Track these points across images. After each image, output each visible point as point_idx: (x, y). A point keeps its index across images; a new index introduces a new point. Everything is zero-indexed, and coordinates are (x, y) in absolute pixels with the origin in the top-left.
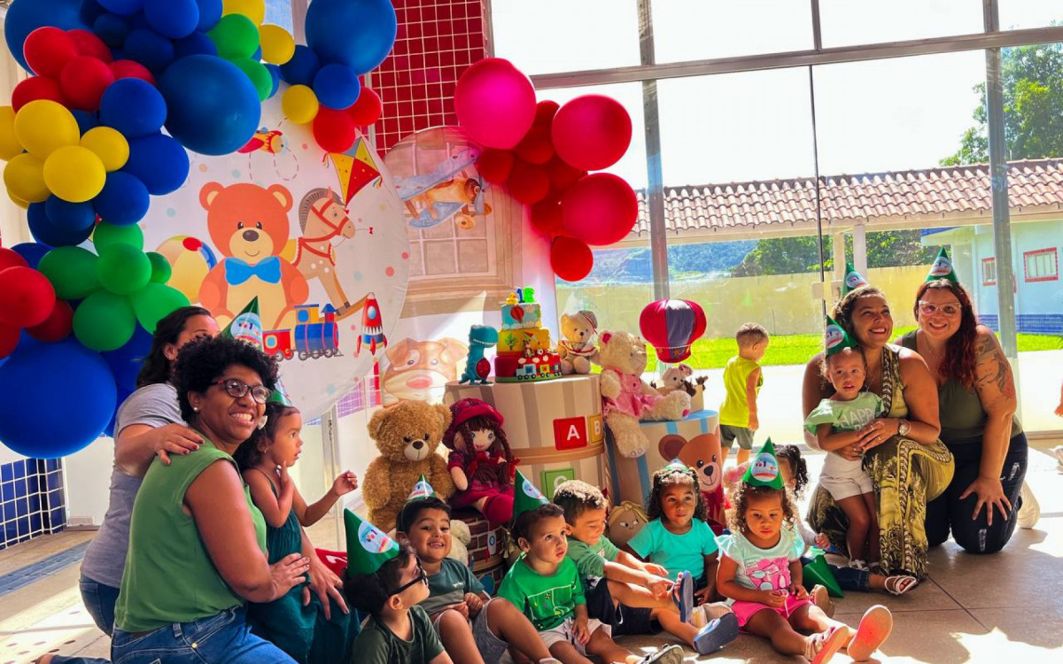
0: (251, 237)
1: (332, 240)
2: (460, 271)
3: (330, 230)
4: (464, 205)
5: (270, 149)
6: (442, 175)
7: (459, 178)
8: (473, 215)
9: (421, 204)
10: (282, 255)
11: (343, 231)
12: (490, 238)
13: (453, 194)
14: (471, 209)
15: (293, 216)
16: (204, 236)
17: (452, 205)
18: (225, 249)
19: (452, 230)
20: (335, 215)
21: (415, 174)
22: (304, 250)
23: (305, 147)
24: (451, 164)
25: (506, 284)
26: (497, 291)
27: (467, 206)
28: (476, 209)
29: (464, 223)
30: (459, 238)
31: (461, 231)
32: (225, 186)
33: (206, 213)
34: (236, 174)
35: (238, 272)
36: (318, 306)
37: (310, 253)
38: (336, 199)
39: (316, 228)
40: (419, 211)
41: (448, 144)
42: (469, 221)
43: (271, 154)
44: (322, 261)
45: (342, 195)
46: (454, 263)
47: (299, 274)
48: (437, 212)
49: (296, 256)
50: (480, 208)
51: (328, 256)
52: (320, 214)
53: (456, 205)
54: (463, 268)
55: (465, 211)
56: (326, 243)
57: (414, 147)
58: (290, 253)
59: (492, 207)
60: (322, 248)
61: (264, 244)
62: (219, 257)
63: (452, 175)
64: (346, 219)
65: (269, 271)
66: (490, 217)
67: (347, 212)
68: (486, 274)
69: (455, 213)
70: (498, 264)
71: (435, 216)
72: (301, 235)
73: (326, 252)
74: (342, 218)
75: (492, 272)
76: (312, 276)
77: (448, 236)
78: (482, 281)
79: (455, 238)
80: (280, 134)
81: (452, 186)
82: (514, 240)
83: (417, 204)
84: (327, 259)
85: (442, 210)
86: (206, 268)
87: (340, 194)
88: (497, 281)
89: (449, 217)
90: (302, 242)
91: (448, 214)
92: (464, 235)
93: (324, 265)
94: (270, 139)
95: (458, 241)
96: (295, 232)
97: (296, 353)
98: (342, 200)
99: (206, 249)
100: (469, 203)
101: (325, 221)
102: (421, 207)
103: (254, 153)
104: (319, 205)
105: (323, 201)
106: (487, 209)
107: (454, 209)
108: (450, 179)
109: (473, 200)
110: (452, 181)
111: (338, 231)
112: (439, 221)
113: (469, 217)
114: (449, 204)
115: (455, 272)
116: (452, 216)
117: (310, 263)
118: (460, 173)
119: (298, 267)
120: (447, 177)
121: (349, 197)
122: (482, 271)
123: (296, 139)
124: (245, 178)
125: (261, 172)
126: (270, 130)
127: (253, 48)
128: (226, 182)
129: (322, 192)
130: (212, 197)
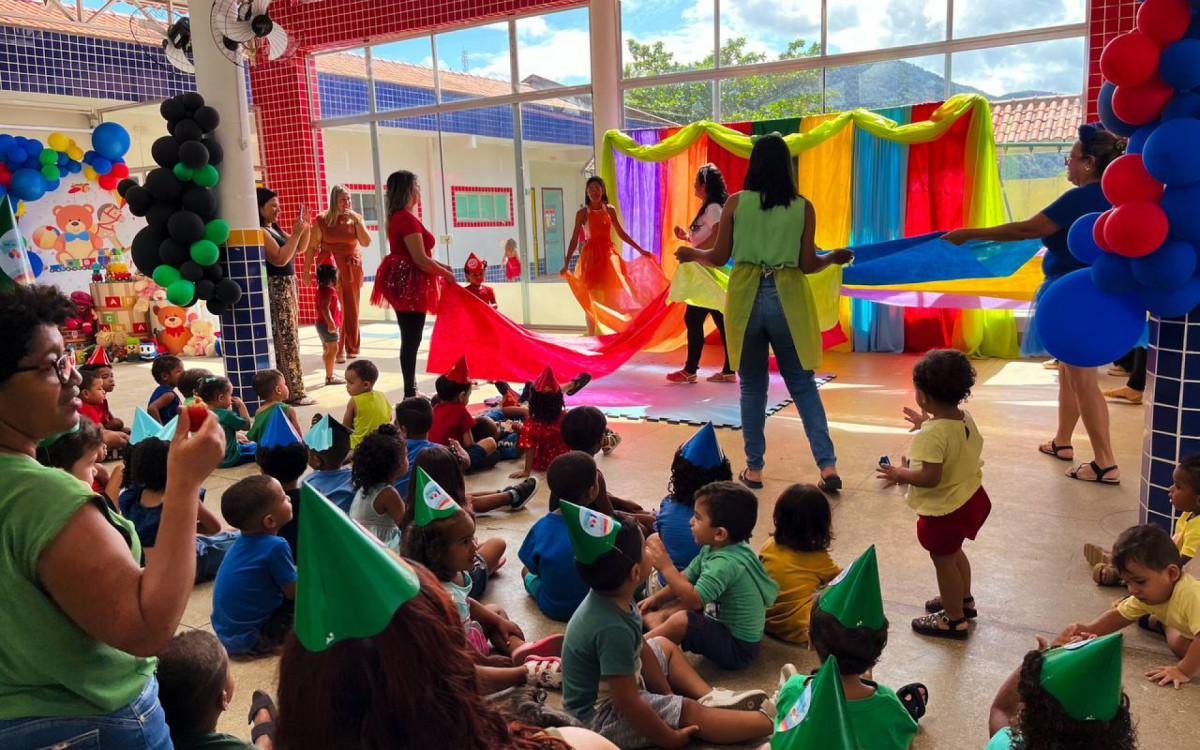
0: (75, 224)
1: (114, 224)
3: (114, 219)
5: (84, 191)
10: (91, 230)
11: (120, 219)
15: (95, 216)
16: (55, 225)
18: (63, 229)
20: (115, 214)
22: (100, 228)
23: (99, 189)
32: (63, 206)
34: (68, 202)
35: (71, 237)
36: (108, 249)
37: (103, 229)
38: (115, 207)
39: (105, 219)
43: (84, 193)
45: (119, 207)
47: (98, 237)
49: (97, 230)
52: (108, 214)
56: (111, 225)
58: (94, 229)
60: (109, 227)
61: (81, 227)
62: (61, 232)
64: (121, 215)
65: (84, 236)
72: (99, 222)
73: (111, 228)
74: (119, 215)
76: (105, 238)
80: (87, 185)
84: (112, 231)
86: (56, 236)
90: (99, 225)
93: (111, 233)
94: (83, 187)
96: (96, 221)
99: (56, 230)
101: (111, 216)
103: (76, 193)
104: (107, 210)
105: (109, 208)
111: (117, 220)
117: (103, 233)
119: (98, 234)
121: (122, 207)
123: (95, 186)
124: (72, 203)
125: (80, 199)
126: (84, 183)
127: (54, 160)
128: (64, 205)
129: (107, 205)
130: (57, 211)
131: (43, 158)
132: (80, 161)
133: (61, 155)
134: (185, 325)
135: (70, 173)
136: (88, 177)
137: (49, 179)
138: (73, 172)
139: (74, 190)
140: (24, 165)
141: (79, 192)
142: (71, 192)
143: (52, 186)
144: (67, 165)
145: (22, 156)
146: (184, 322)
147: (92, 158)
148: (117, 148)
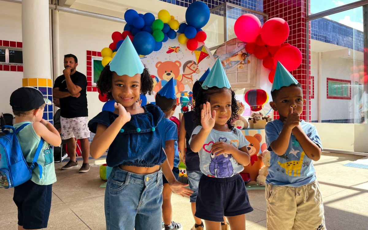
0: (169, 74)
1: (192, 74)
2: (237, 82)
3: (192, 72)
4: (241, 61)
5: (176, 52)
6: (234, 53)
7: (240, 53)
8: (243, 64)
9: (226, 62)
10: (177, 79)
11: (196, 71)
12: (249, 71)
13: (237, 58)
14: (243, 62)
17: (236, 62)
18: (161, 77)
19: (236, 70)
20: (194, 67)
21: (225, 53)
22: (184, 77)
23: (186, 50)
24: (237, 49)
25: (253, 86)
26: (250, 88)
27: (242, 62)
28: (245, 62)
29: (240, 67)
30: (238, 72)
31: (239, 69)
32: (163, 62)
33: (157, 69)
34: (166, 59)
36: (187, 92)
37: (185, 78)
38: (195, 63)
40: (225, 64)
41: (237, 43)
42: (242, 66)
43: (176, 53)
44: (189, 80)
46: (236, 79)
47: (182, 84)
48: (231, 64)
49: (181, 79)
50: (246, 61)
51: (191, 79)
52: (189, 68)
53: (238, 62)
54: (238, 81)
55: (241, 63)
56: (191, 75)
57: (226, 46)
58: (179, 78)
59: (250, 61)
60: (189, 76)
61: (172, 76)
62: (160, 80)
63: (237, 52)
64: (197, 68)
66: (249, 65)
67: (198, 66)
68: (246, 83)
69: (237, 64)
70: (251, 79)
71: (230, 65)
72: (183, 73)
73: (191, 78)
74: (196, 68)
75: (249, 82)
76: (186, 84)
77: (234, 71)
78: (245, 85)
79: (236, 72)
80: (179, 47)
81: (237, 56)
82: (258, 71)
83: (225, 63)
84: (191, 80)
85: (233, 63)
87: (196, 62)
88: (250, 85)
89: (235, 65)
90: (183, 75)
91: (235, 64)
92: (240, 70)
93: (190, 81)
94: (176, 49)
95: (238, 73)
96: (181, 72)
97: (180, 104)
98: (196, 63)
99: (156, 78)
100: (242, 60)
101: (191, 69)
102: (226, 63)
103: (171, 53)
104: (189, 65)
105: (190, 64)
106: (249, 62)
107: (237, 63)
108: (236, 54)
109: (244, 60)
110: (237, 54)
111: (194, 72)
112: (232, 67)
113: (242, 65)
114: (235, 61)
115: (236, 82)
116: (236, 65)
117: (185, 81)
118: (240, 52)
119: (182, 82)
120: (235, 53)
121: (199, 62)
122: (245, 81)
123: (184, 48)
124: (168, 60)
125: (173, 58)
126: (176, 46)
127: (161, 27)
128: (163, 61)
129: (190, 62)
130: (159, 65)
131: (155, 26)
132: (176, 31)
133: (166, 25)
134: (258, 155)
135: (169, 39)
136: (180, 42)
137: (157, 41)
138: (171, 38)
139: (170, 51)
140: (142, 29)
141: (173, 53)
142: (168, 52)
143: (157, 47)
144: (169, 33)
145: (142, 23)
146: (257, 151)
147: (183, 28)
148: (201, 20)
